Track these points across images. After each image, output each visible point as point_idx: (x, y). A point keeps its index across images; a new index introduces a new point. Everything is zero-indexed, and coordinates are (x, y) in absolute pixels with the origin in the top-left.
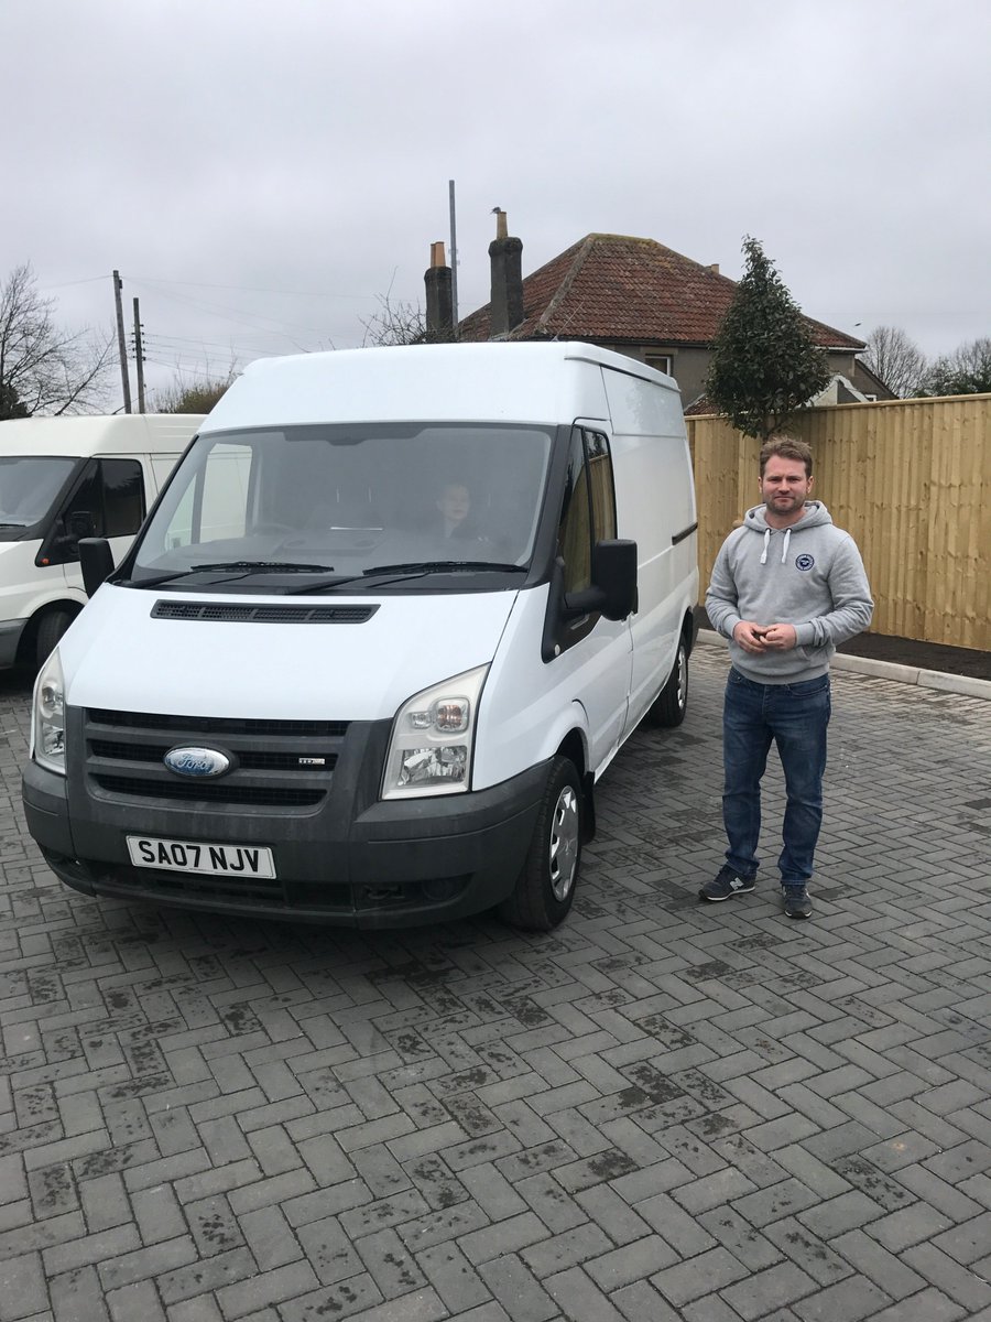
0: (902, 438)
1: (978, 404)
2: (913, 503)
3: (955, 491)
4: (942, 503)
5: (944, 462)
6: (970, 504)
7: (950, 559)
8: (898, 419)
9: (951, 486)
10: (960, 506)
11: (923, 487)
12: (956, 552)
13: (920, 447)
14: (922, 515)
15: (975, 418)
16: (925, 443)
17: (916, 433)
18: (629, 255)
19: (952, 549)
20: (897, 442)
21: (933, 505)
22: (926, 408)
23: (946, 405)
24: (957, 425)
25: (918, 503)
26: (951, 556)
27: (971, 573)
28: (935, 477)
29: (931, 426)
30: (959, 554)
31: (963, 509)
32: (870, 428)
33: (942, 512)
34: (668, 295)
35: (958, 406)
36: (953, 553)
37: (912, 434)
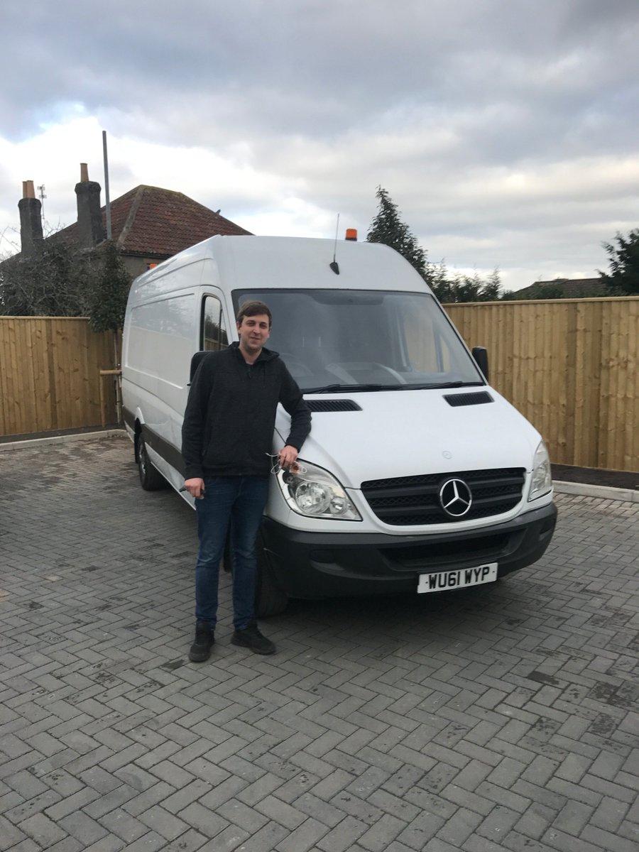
0: (491, 327)
1: (547, 306)
2: (500, 369)
3: (531, 362)
4: (522, 369)
5: (523, 343)
6: (543, 370)
7: (529, 405)
8: (487, 314)
9: (528, 358)
10: (536, 371)
11: (507, 359)
12: (534, 400)
13: (504, 333)
14: (508, 377)
15: (544, 315)
16: (508, 330)
17: (501, 324)
18: (169, 202)
19: (530, 399)
20: (487, 329)
21: (516, 371)
22: (508, 308)
23: (523, 306)
24: (532, 319)
25: (504, 369)
26: (530, 403)
27: (545, 414)
28: (516, 352)
29: (512, 320)
30: (536, 402)
31: (538, 373)
32: (466, 319)
33: (522, 375)
34: (198, 229)
35: (532, 307)
36: (531, 401)
37: (498, 324)
